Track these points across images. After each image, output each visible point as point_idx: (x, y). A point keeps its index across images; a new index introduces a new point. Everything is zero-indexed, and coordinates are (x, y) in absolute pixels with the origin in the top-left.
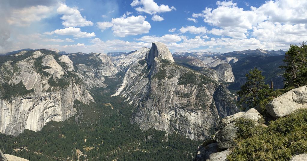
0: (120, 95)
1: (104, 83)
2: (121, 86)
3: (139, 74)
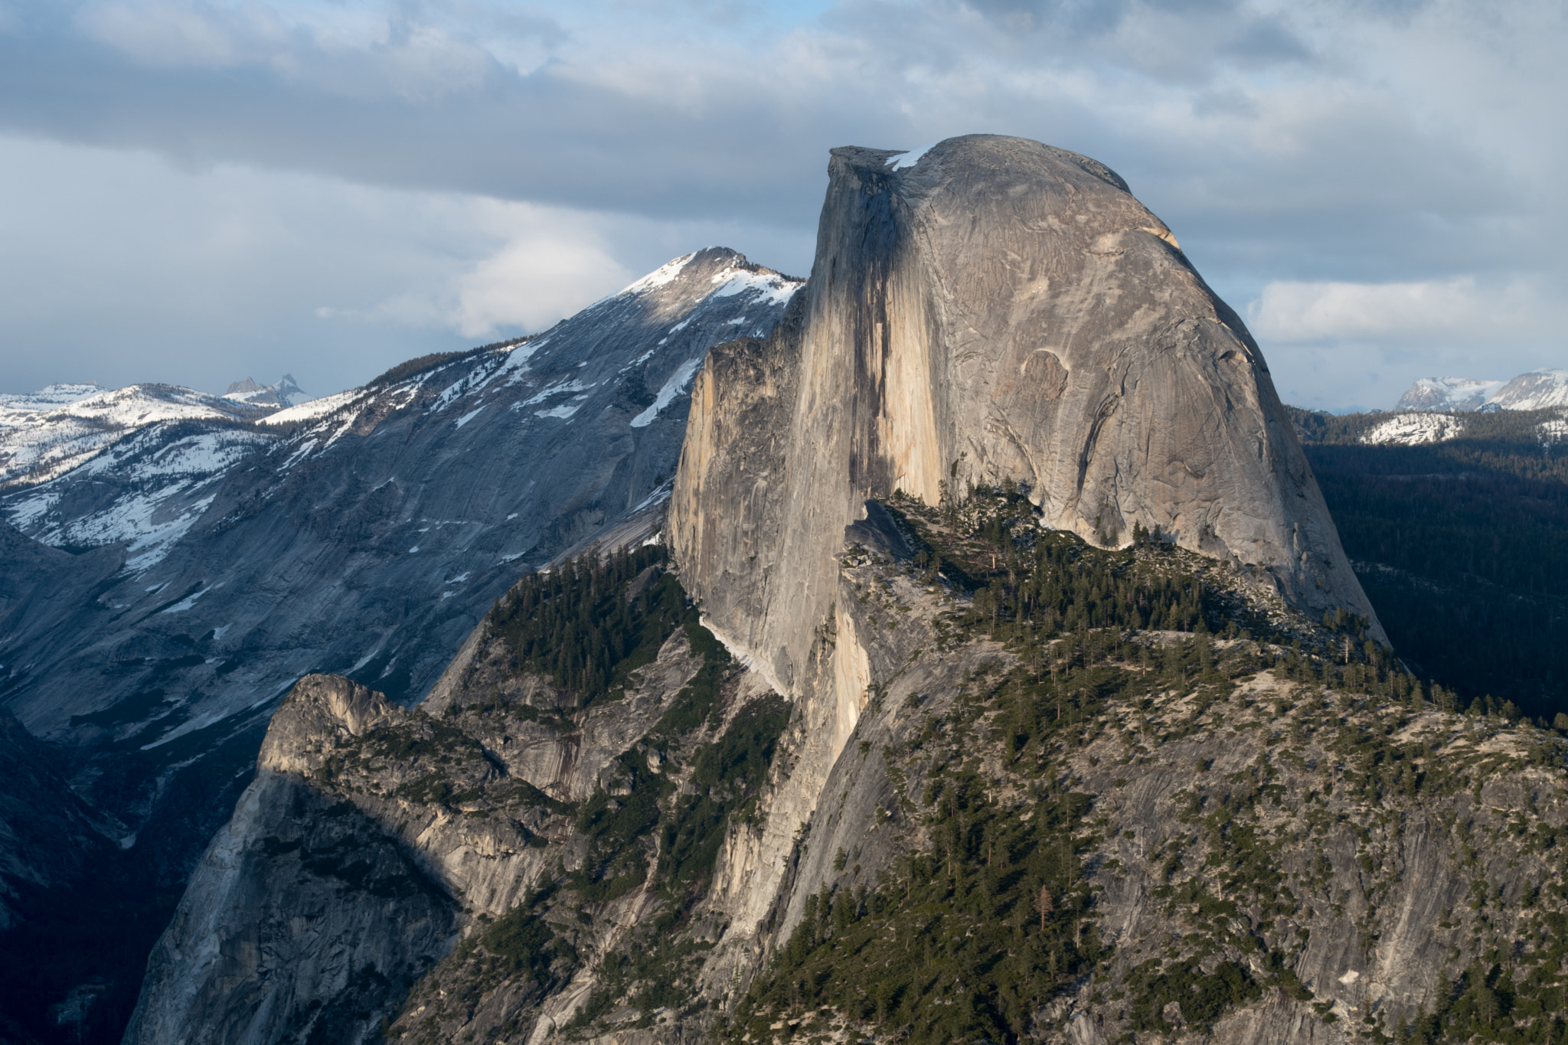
3: (498, 910)
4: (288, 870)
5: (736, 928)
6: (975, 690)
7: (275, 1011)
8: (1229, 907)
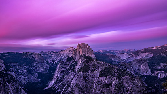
0: (52, 87)
1: (37, 78)
2: (53, 79)
3: (67, 68)
4: (60, 67)
5: (76, 69)
6: (85, 61)
7: (60, 72)
8: (94, 68)
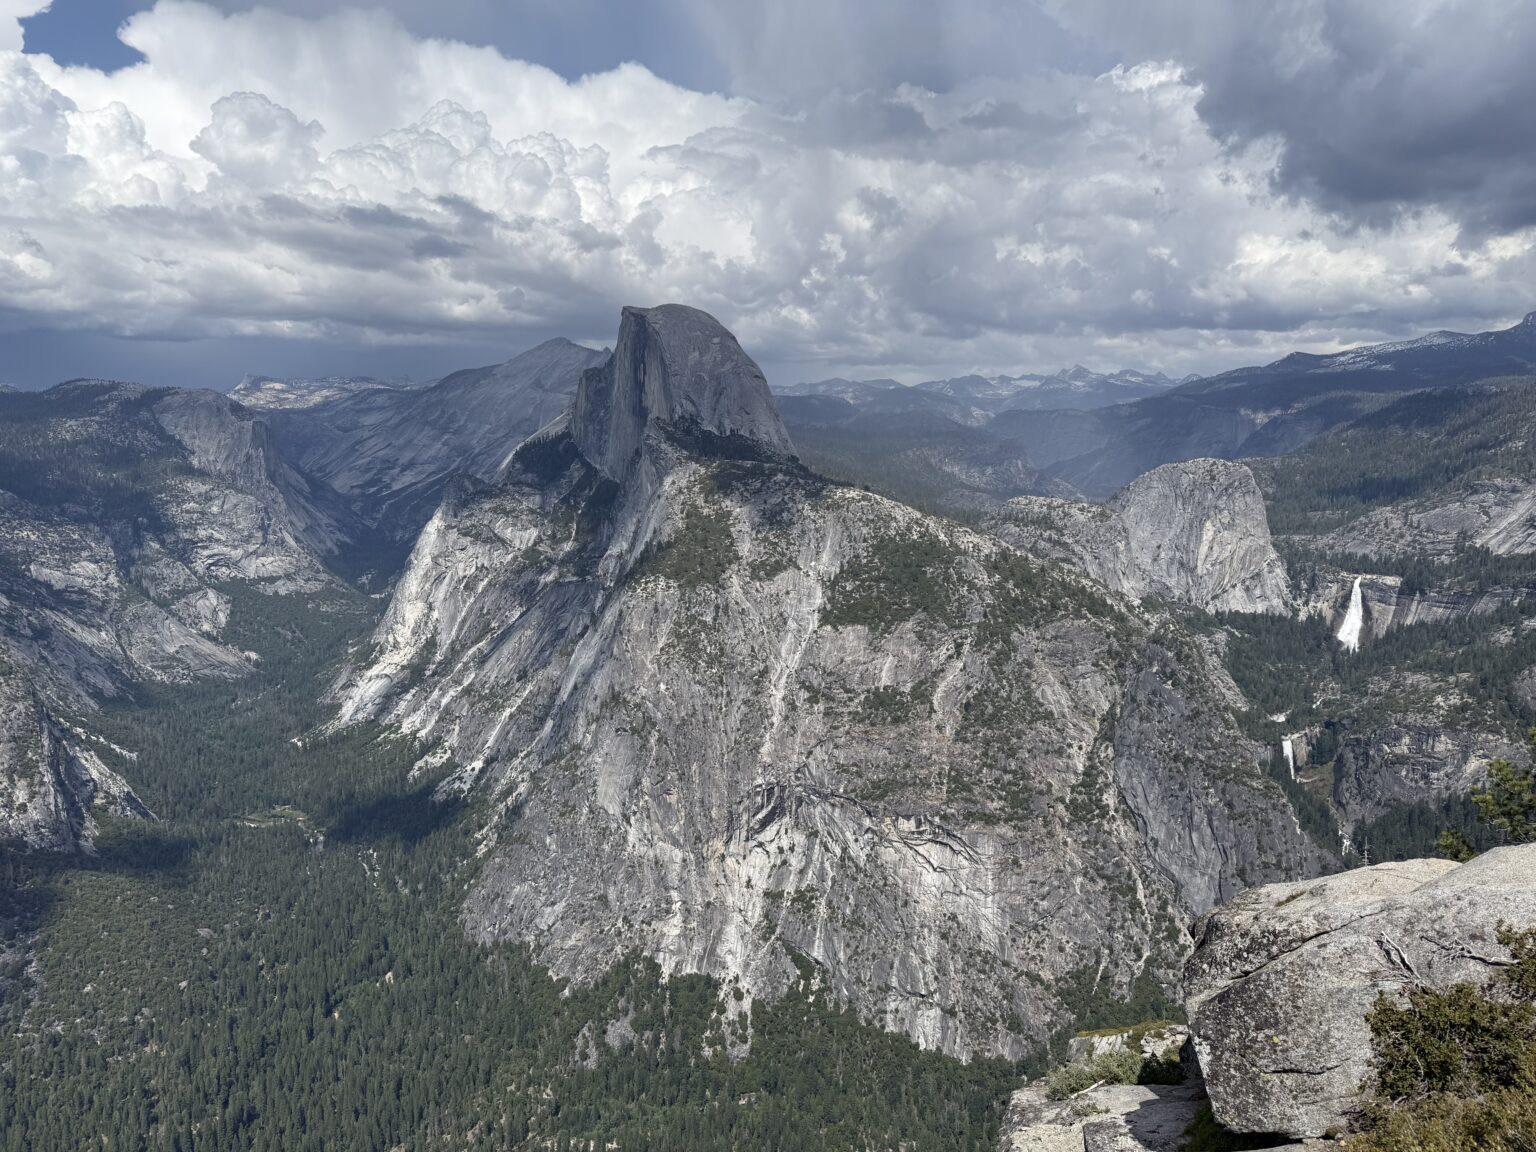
1: (226, 637)
2: (382, 652)
3: (523, 547)
4: (453, 535)
5: (609, 552)
6: (692, 479)
7: (452, 579)
8: (776, 544)
